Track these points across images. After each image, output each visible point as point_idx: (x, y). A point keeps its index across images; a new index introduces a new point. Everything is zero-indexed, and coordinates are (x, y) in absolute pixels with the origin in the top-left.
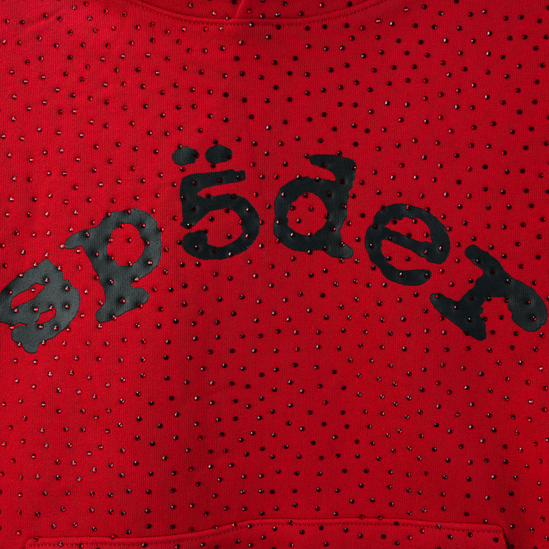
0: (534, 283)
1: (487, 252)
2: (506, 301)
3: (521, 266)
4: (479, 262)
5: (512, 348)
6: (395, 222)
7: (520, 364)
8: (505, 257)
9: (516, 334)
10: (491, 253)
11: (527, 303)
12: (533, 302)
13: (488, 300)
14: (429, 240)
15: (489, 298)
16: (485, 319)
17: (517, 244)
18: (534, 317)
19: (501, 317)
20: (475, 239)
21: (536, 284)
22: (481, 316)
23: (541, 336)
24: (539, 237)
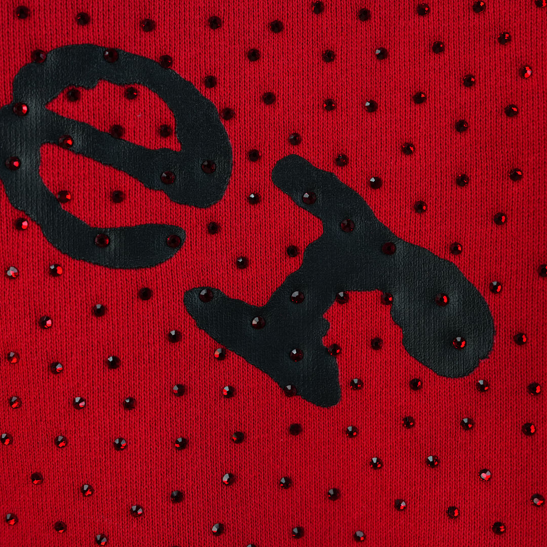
0: (455, 249)
1: (331, 174)
2: (386, 300)
3: (419, 207)
4: (311, 201)
5: (408, 422)
6: (74, 96)
7: (432, 464)
8: (377, 185)
9: (415, 385)
10: (341, 174)
11: (441, 303)
12: (454, 299)
13: (342, 301)
14: (172, 144)
15: (341, 294)
16: (335, 350)
17: (407, 149)
18: (459, 339)
19: (376, 344)
20: (296, 140)
21: (460, 252)
22: (324, 342)
23: (481, 388)
24: (461, 126)
